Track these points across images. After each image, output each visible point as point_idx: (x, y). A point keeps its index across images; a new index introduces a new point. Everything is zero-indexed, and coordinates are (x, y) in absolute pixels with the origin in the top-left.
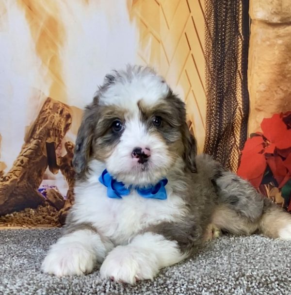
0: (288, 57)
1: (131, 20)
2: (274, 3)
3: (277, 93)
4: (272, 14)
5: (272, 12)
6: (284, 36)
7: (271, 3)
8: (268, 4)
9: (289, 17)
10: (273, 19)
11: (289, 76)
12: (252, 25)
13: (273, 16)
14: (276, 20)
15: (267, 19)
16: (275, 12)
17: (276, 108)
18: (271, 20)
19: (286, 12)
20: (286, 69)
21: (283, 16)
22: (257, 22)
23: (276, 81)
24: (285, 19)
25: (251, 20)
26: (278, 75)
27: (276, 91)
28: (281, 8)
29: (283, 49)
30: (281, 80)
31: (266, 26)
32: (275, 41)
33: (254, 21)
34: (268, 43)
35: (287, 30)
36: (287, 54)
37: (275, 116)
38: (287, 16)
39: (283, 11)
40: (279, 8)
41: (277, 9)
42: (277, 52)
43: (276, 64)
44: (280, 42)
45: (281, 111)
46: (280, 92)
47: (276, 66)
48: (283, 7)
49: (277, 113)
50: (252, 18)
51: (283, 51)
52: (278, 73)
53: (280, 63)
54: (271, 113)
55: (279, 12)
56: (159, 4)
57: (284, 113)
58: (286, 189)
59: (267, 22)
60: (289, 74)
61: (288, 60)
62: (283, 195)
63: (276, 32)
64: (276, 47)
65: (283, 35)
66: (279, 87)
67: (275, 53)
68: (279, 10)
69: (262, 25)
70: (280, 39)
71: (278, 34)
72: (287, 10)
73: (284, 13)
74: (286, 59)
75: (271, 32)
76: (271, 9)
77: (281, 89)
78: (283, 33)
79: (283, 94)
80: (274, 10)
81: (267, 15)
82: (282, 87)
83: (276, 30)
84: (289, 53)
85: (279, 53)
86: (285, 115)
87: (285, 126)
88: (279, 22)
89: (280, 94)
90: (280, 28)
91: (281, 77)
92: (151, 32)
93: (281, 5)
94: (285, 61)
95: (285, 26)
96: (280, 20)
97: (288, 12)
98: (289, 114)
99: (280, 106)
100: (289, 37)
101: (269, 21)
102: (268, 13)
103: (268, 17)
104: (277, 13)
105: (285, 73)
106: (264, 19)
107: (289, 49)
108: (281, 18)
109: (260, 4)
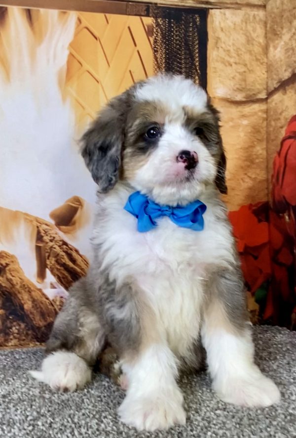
0: (255, 140)
1: (64, 99)
2: (236, 78)
3: (244, 181)
4: (235, 91)
5: (235, 89)
6: (250, 116)
7: (233, 78)
8: (230, 80)
9: (254, 94)
10: (237, 96)
11: (257, 161)
13: (236, 93)
14: (239, 97)
15: (229, 97)
16: (238, 88)
17: (243, 198)
18: (234, 98)
19: (251, 88)
20: (254, 153)
21: (248, 93)
22: (218, 100)
23: (242, 168)
24: (251, 96)
26: (244, 161)
27: (242, 179)
28: (246, 84)
29: (250, 131)
30: (249, 166)
31: (228, 104)
32: (239, 122)
33: (214, 99)
34: (231, 124)
35: (254, 109)
36: (255, 137)
37: (243, 207)
38: (253, 92)
39: (248, 87)
40: (243, 83)
41: (240, 85)
42: (242, 134)
43: (241, 148)
44: (245, 122)
45: (249, 202)
46: (247, 180)
47: (241, 150)
48: (247, 83)
49: (245, 205)
50: (211, 95)
51: (250, 133)
52: (244, 158)
53: (247, 146)
54: (238, 205)
55: (244, 88)
56: (98, 82)
57: (253, 204)
58: (260, 293)
59: (229, 100)
60: (257, 158)
61: (255, 143)
62: (257, 301)
63: (240, 111)
64: (241, 129)
65: (248, 114)
66: (246, 174)
67: (239, 136)
68: (244, 87)
69: (223, 103)
70: (245, 120)
71: (242, 114)
72: (252, 86)
73: (249, 90)
74: (253, 142)
75: (234, 111)
76: (232, 84)
77: (249, 176)
78: (249, 112)
79: (251, 182)
80: (238, 86)
81: (229, 92)
82: (249, 174)
83: (240, 108)
84: (256, 135)
85: (245, 136)
86: (255, 206)
87: (256, 219)
88: (244, 100)
89: (247, 182)
90: (245, 107)
91: (248, 163)
92: (89, 114)
93: (245, 80)
94: (252, 144)
95: (250, 104)
96: (244, 98)
97: (253, 88)
98: (259, 206)
99: (248, 197)
100: (256, 117)
101: (232, 99)
102: (230, 90)
103: (229, 95)
104: (240, 90)
105: (253, 158)
106: (225, 97)
107: (256, 130)
108: (246, 95)
109: (220, 80)
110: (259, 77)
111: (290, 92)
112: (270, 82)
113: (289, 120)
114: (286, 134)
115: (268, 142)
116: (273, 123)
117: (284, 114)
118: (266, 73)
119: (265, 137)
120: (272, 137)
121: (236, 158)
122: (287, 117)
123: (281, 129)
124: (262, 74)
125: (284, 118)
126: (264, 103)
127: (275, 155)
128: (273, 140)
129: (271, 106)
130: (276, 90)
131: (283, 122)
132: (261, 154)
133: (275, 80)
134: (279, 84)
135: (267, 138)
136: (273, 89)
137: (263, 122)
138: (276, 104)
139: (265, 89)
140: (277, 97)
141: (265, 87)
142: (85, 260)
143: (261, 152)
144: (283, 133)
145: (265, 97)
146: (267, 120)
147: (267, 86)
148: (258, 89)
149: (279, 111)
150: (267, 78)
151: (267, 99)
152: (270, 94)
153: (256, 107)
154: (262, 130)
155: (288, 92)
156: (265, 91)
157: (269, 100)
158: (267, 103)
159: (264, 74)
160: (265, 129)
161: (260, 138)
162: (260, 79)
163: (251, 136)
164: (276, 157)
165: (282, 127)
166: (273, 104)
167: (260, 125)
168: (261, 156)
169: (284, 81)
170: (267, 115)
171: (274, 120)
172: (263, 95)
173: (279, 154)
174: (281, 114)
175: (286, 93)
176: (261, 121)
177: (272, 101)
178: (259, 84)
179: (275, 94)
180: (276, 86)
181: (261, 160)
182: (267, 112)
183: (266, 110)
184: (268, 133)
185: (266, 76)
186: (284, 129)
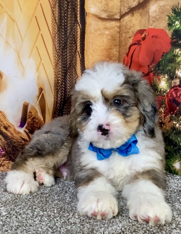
0: (113, 45)
2: (102, 2)
5: (102, 9)
8: (99, 3)
9: (112, 15)
10: (102, 14)
11: (113, 58)
12: (87, 17)
13: (102, 13)
14: (104, 15)
15: (98, 14)
16: (103, 10)
18: (101, 16)
19: (111, 10)
20: (111, 53)
21: (109, 13)
22: (91, 15)
25: (86, 13)
26: (106, 57)
28: (108, 8)
29: (110, 38)
31: (97, 19)
32: (104, 32)
33: (89, 14)
34: (99, 32)
35: (112, 24)
36: (113, 43)
39: (109, 10)
40: (106, 7)
41: (105, 7)
42: (105, 40)
43: (105, 49)
44: (107, 32)
47: (105, 50)
50: (87, 12)
51: (110, 40)
53: (108, 48)
55: (106, 10)
59: (98, 16)
60: (113, 57)
61: (113, 47)
63: (104, 25)
64: (105, 36)
65: (109, 27)
67: (104, 41)
68: (107, 9)
69: (94, 18)
70: (107, 31)
71: (106, 27)
74: (112, 46)
75: (101, 24)
76: (100, 7)
78: (109, 26)
80: (103, 8)
81: (98, 11)
83: (104, 23)
84: (113, 42)
85: (107, 41)
88: (106, 18)
90: (107, 22)
92: (6, 12)
93: (107, 5)
94: (111, 47)
95: (110, 21)
97: (112, 11)
100: (113, 30)
101: (100, 16)
102: (99, 10)
103: (98, 13)
104: (105, 11)
105: (111, 56)
106: (96, 14)
107: (113, 38)
108: (108, 15)
109: (92, 2)
110: (116, 4)
111: (137, 15)
112: (122, 8)
113: (135, 33)
114: (133, 41)
115: (120, 47)
116: (124, 35)
117: (131, 29)
118: (120, 2)
119: (118, 44)
120: (123, 44)
121: (101, 55)
122: (133, 31)
123: (129, 39)
124: (117, 2)
125: (132, 31)
126: (118, 21)
127: (125, 55)
128: (123, 46)
129: (123, 24)
130: (127, 14)
131: (131, 34)
132: (116, 54)
133: (126, 7)
134: (129, 10)
135: (119, 44)
136: (124, 13)
137: (117, 34)
138: (126, 22)
139: (119, 13)
140: (127, 18)
141: (119, 11)
142: (4, 115)
143: (115, 53)
144: (131, 41)
145: (119, 18)
146: (120, 33)
147: (120, 11)
148: (115, 12)
149: (128, 28)
150: (121, 6)
151: (120, 19)
152: (122, 16)
153: (114, 24)
154: (116, 39)
155: (135, 15)
156: (119, 14)
157: (121, 20)
158: (120, 22)
159: (118, 2)
160: (118, 39)
161: (115, 44)
162: (117, 6)
163: (111, 42)
164: (125, 56)
165: (130, 38)
166: (125, 22)
167: (115, 35)
168: (116, 56)
169: (132, 8)
170: (120, 30)
171: (125, 33)
172: (118, 17)
173: (127, 54)
174: (129, 29)
175: (133, 15)
176: (116, 33)
177: (124, 21)
178: (115, 8)
179: (126, 16)
180: (127, 11)
181: (116, 58)
182: (120, 27)
183: (119, 27)
184: (120, 42)
185: (120, 5)
186: (132, 39)
